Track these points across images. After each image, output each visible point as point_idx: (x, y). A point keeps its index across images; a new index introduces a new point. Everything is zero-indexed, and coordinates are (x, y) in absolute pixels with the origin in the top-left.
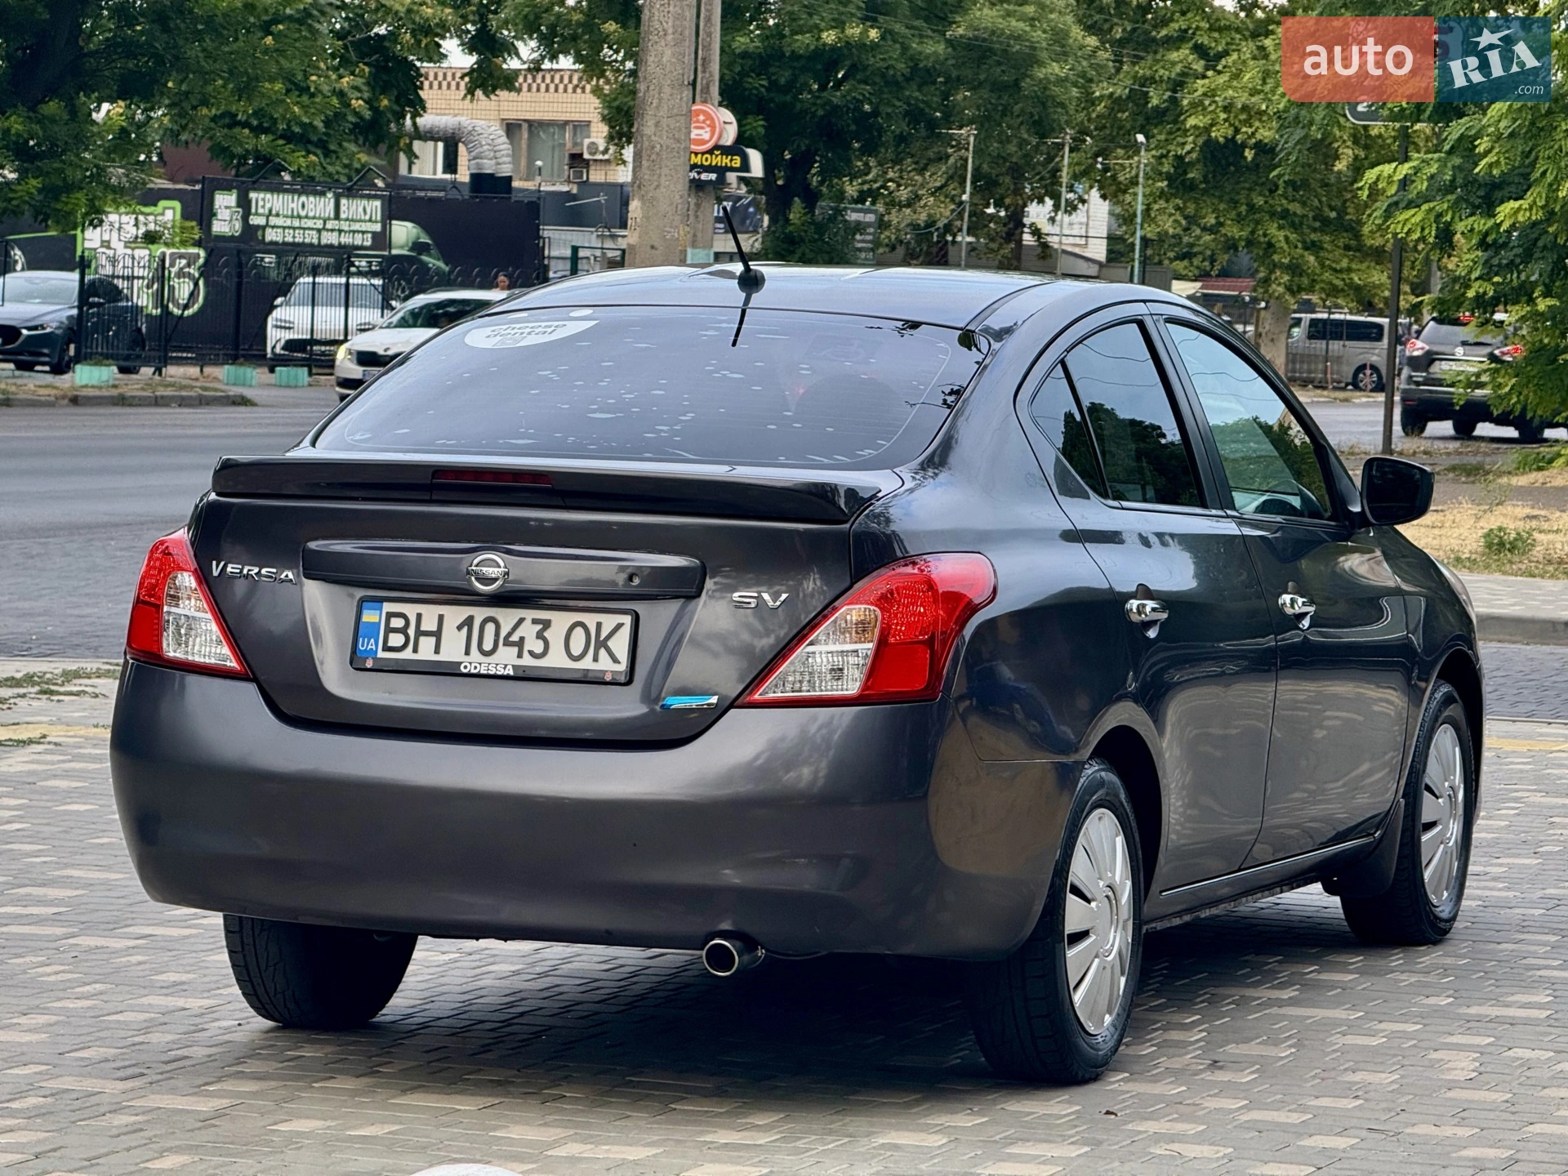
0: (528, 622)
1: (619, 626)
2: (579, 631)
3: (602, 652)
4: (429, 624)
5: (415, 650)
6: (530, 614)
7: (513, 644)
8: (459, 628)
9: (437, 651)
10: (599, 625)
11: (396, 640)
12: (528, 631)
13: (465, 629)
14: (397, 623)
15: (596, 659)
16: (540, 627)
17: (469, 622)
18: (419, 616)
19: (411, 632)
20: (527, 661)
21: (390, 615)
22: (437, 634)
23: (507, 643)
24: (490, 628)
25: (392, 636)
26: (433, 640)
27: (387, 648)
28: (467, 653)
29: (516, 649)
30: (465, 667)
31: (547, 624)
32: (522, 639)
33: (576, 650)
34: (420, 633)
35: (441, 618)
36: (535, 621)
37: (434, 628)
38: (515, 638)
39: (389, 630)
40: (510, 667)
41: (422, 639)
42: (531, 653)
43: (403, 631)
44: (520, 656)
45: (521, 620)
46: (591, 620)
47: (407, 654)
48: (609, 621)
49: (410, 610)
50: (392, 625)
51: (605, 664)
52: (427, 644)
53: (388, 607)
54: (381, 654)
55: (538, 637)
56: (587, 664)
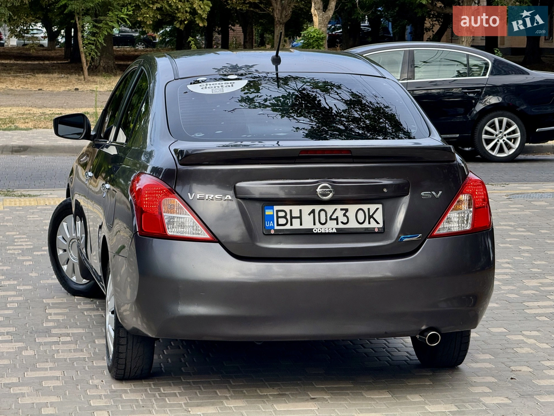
0: (338, 211)
1: (377, 209)
2: (361, 212)
3: (372, 220)
4: (296, 214)
5: (291, 225)
6: (339, 207)
7: (334, 219)
8: (309, 214)
9: (301, 224)
10: (369, 209)
11: (282, 221)
12: (339, 214)
13: (312, 214)
14: (281, 214)
15: (369, 223)
16: (344, 211)
17: (313, 211)
18: (291, 211)
19: (288, 217)
20: (341, 226)
21: (278, 211)
22: (300, 217)
23: (331, 219)
24: (322, 213)
25: (279, 219)
26: (299, 220)
27: (278, 225)
28: (314, 224)
29: (335, 221)
30: (315, 230)
31: (347, 210)
32: (337, 217)
33: (361, 220)
34: (292, 218)
35: (301, 211)
36: (342, 210)
37: (299, 216)
38: (334, 217)
39: (278, 217)
40: (334, 229)
41: (293, 220)
42: (342, 223)
43: (285, 217)
44: (337, 224)
45: (336, 210)
46: (365, 207)
47: (288, 227)
48: (373, 207)
49: (287, 208)
50: (279, 215)
51: (373, 225)
52: (296, 222)
53: (276, 208)
54: (276, 228)
55: (344, 216)
56: (366, 225)
